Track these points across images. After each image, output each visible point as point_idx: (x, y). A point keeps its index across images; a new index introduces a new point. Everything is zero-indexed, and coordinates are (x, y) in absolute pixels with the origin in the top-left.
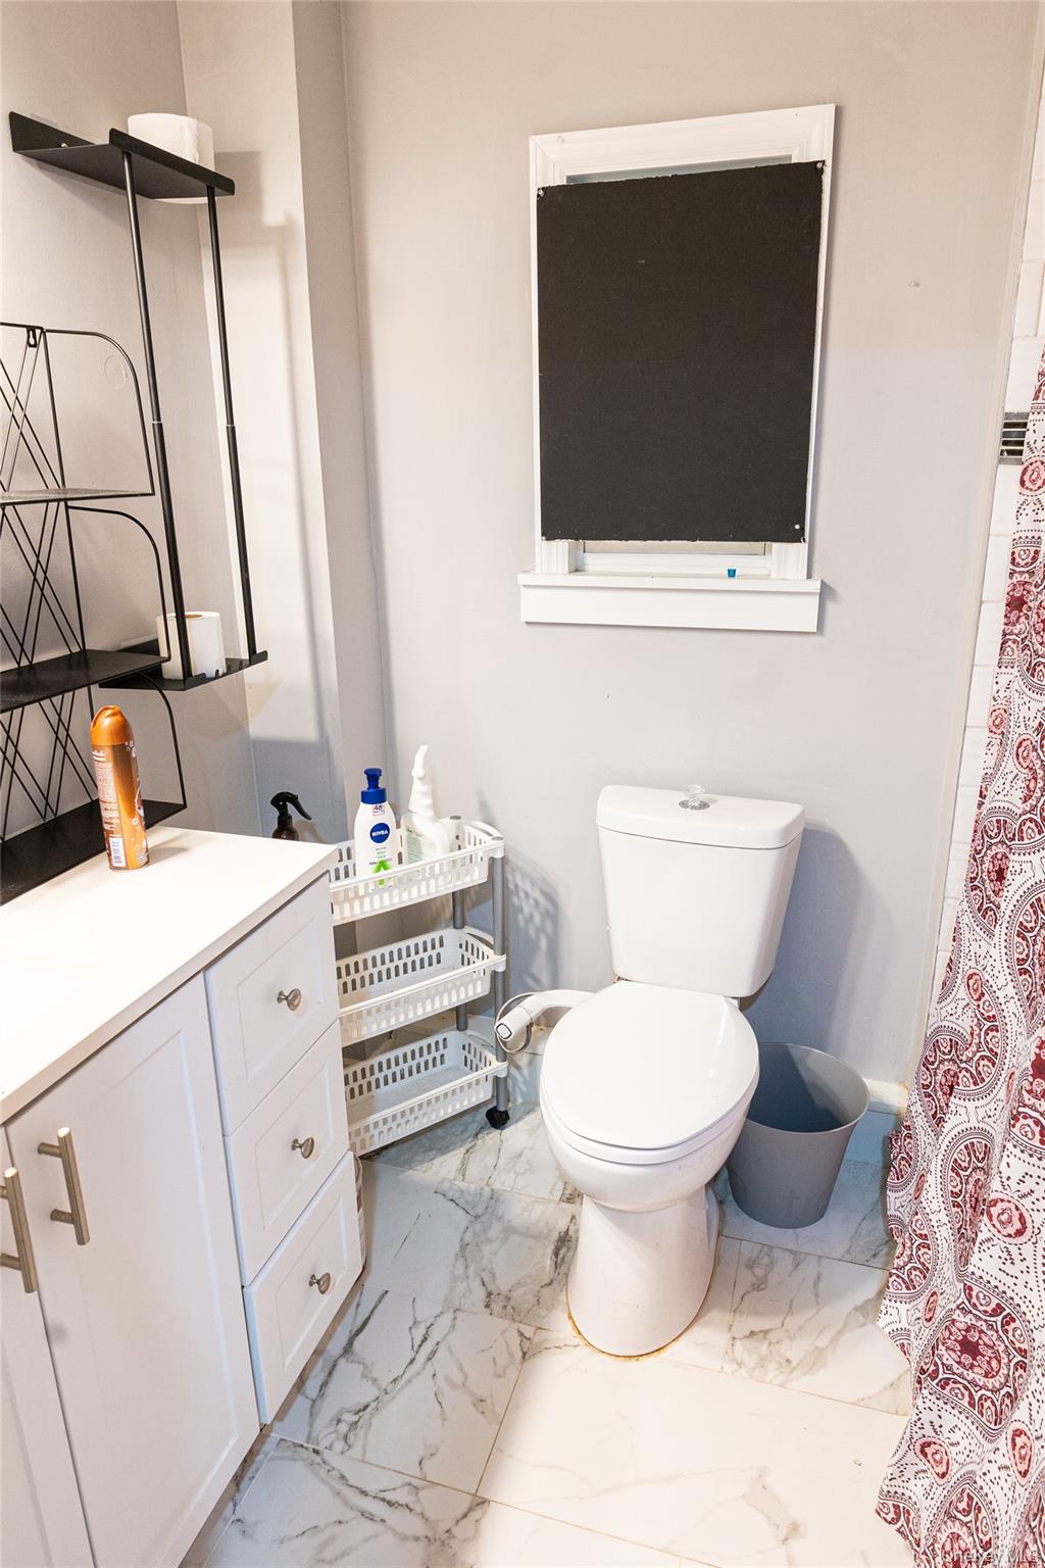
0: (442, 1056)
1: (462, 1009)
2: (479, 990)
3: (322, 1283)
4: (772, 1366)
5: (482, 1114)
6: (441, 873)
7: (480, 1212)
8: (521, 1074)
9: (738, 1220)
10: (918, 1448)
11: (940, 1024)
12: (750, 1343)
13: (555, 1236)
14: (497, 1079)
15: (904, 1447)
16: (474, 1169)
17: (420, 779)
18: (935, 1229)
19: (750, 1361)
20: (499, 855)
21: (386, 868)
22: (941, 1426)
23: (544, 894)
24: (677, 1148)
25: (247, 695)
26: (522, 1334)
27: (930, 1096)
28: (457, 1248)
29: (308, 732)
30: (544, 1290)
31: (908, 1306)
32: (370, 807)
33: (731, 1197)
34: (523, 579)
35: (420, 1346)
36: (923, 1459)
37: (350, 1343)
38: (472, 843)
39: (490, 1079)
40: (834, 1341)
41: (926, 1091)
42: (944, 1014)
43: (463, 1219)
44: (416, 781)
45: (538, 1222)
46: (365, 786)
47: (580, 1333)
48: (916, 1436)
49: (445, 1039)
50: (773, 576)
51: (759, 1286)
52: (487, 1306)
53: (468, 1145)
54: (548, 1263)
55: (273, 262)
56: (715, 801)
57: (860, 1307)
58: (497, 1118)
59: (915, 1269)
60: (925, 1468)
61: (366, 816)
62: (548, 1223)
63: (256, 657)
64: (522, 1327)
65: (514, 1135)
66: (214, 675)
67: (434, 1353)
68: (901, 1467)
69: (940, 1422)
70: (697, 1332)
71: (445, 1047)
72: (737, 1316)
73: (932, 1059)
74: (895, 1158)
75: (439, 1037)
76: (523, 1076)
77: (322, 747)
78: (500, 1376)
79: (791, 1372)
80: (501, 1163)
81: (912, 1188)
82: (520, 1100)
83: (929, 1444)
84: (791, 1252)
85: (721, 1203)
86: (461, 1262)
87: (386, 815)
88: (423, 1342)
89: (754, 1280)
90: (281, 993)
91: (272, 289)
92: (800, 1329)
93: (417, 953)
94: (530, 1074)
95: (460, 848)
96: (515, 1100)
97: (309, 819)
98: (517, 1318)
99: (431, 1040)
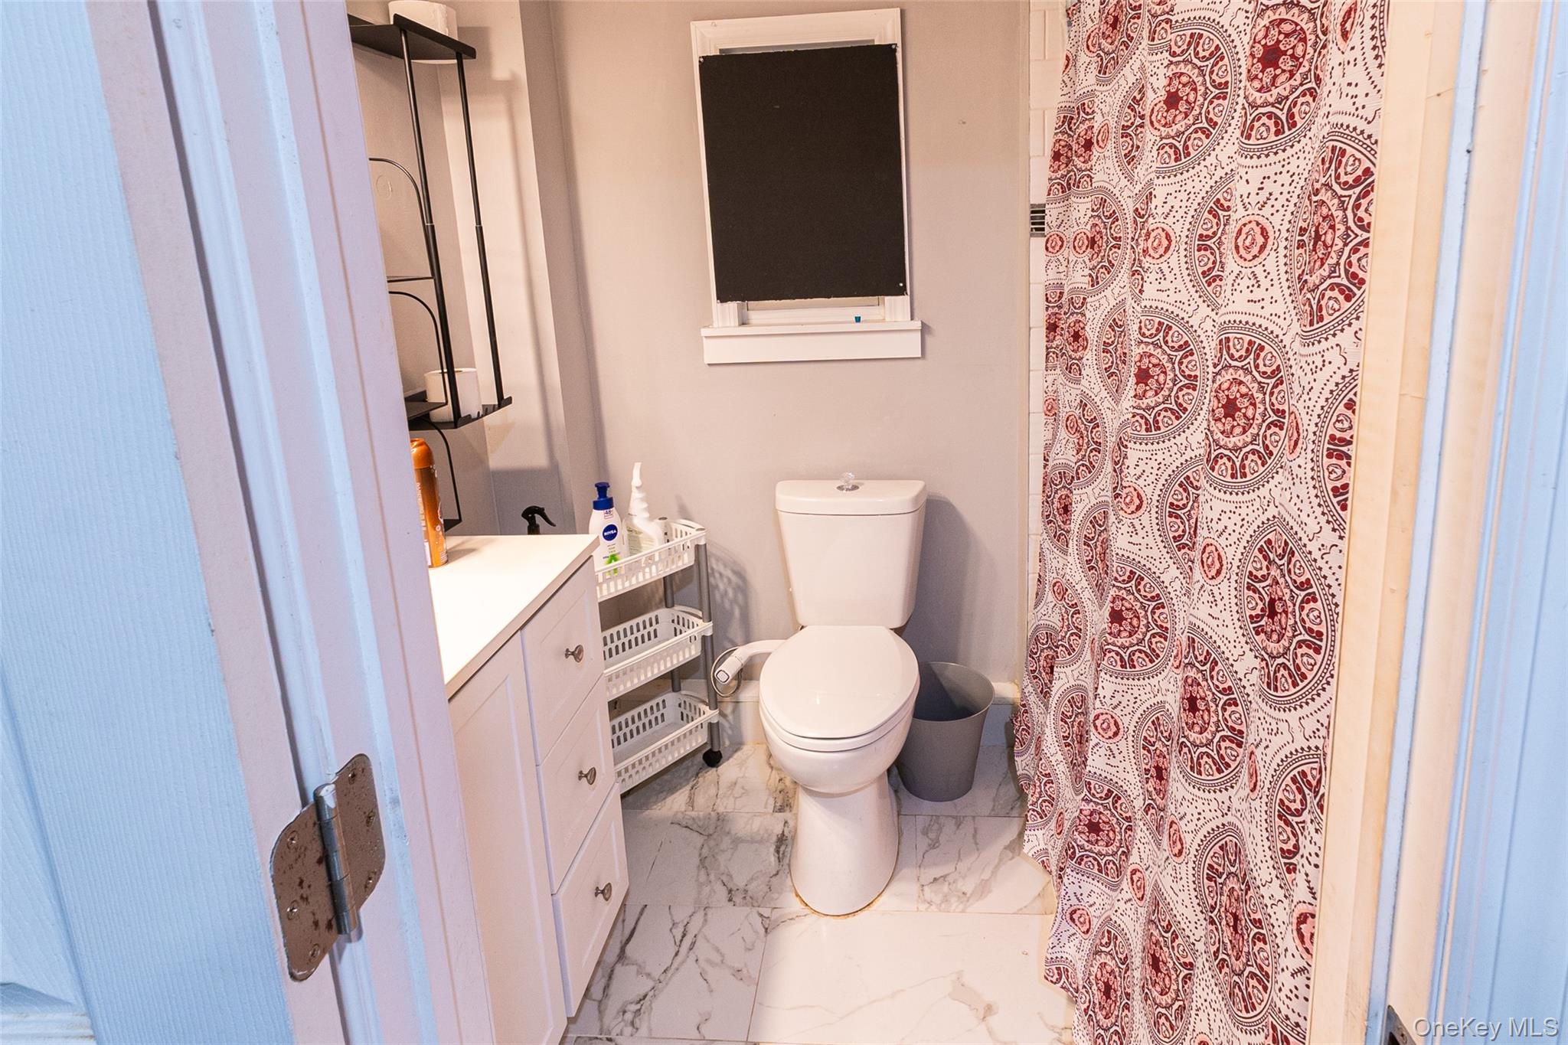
0: (662, 715)
1: (676, 673)
2: (693, 653)
3: (605, 892)
4: (953, 900)
5: (700, 757)
6: (660, 559)
7: (711, 832)
8: (727, 721)
9: (911, 802)
10: (1068, 916)
11: (1037, 623)
12: (935, 886)
13: (774, 839)
14: (710, 725)
15: (1059, 919)
16: (701, 800)
17: (637, 488)
18: (1056, 767)
19: (937, 899)
20: (702, 543)
21: (616, 560)
22: (1081, 895)
23: (735, 572)
24: (875, 732)
25: (487, 436)
26: (761, 915)
27: (1037, 677)
28: (697, 861)
29: (539, 459)
30: (773, 879)
31: (1043, 831)
32: (601, 513)
33: (902, 786)
34: (704, 332)
35: (681, 941)
36: (1073, 925)
37: (623, 950)
38: (679, 536)
39: (705, 726)
40: (994, 873)
41: (1034, 675)
42: (1040, 615)
43: (699, 840)
44: (634, 490)
45: (759, 830)
46: (596, 497)
47: (807, 905)
48: (1066, 907)
49: (664, 701)
50: (887, 319)
51: (934, 845)
52: (730, 900)
53: (691, 784)
54: (773, 859)
55: (501, 106)
56: (863, 484)
57: (1009, 846)
58: (712, 758)
59: (1044, 801)
60: (1074, 931)
61: (599, 519)
62: (767, 830)
63: (503, 402)
64: (762, 911)
65: (728, 770)
66: (476, 416)
67: (693, 944)
68: (1058, 935)
69: (1081, 891)
70: (895, 887)
71: (664, 707)
72: (922, 869)
73: (1035, 651)
74: (1018, 731)
75: (659, 700)
76: (729, 723)
77: (554, 469)
78: (750, 950)
79: (968, 901)
80: (720, 792)
81: (1032, 749)
82: (727, 743)
83: (1075, 912)
84: (953, 817)
85: (896, 792)
86: (703, 872)
87: (614, 519)
88: (683, 937)
89: (930, 842)
90: (567, 650)
91: (502, 126)
92: (969, 869)
93: (645, 628)
94: (734, 718)
95: (668, 541)
96: (724, 743)
97: (554, 526)
98: (756, 904)
99: (653, 703)
